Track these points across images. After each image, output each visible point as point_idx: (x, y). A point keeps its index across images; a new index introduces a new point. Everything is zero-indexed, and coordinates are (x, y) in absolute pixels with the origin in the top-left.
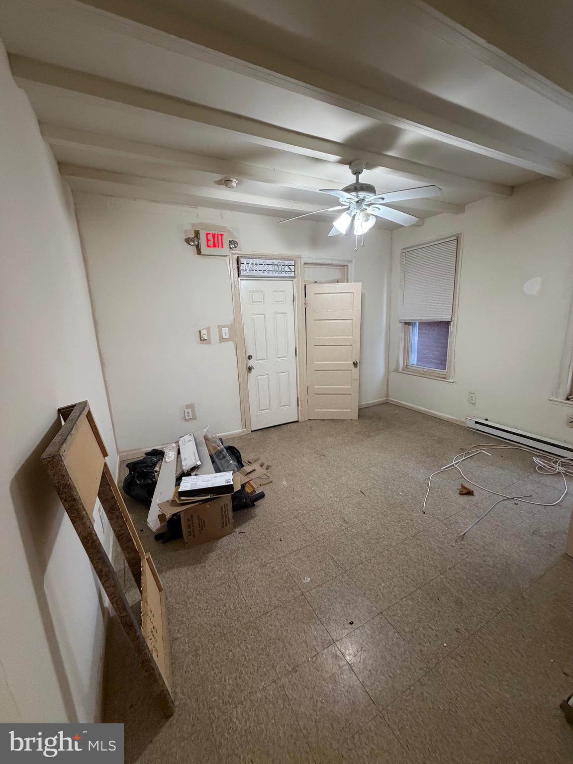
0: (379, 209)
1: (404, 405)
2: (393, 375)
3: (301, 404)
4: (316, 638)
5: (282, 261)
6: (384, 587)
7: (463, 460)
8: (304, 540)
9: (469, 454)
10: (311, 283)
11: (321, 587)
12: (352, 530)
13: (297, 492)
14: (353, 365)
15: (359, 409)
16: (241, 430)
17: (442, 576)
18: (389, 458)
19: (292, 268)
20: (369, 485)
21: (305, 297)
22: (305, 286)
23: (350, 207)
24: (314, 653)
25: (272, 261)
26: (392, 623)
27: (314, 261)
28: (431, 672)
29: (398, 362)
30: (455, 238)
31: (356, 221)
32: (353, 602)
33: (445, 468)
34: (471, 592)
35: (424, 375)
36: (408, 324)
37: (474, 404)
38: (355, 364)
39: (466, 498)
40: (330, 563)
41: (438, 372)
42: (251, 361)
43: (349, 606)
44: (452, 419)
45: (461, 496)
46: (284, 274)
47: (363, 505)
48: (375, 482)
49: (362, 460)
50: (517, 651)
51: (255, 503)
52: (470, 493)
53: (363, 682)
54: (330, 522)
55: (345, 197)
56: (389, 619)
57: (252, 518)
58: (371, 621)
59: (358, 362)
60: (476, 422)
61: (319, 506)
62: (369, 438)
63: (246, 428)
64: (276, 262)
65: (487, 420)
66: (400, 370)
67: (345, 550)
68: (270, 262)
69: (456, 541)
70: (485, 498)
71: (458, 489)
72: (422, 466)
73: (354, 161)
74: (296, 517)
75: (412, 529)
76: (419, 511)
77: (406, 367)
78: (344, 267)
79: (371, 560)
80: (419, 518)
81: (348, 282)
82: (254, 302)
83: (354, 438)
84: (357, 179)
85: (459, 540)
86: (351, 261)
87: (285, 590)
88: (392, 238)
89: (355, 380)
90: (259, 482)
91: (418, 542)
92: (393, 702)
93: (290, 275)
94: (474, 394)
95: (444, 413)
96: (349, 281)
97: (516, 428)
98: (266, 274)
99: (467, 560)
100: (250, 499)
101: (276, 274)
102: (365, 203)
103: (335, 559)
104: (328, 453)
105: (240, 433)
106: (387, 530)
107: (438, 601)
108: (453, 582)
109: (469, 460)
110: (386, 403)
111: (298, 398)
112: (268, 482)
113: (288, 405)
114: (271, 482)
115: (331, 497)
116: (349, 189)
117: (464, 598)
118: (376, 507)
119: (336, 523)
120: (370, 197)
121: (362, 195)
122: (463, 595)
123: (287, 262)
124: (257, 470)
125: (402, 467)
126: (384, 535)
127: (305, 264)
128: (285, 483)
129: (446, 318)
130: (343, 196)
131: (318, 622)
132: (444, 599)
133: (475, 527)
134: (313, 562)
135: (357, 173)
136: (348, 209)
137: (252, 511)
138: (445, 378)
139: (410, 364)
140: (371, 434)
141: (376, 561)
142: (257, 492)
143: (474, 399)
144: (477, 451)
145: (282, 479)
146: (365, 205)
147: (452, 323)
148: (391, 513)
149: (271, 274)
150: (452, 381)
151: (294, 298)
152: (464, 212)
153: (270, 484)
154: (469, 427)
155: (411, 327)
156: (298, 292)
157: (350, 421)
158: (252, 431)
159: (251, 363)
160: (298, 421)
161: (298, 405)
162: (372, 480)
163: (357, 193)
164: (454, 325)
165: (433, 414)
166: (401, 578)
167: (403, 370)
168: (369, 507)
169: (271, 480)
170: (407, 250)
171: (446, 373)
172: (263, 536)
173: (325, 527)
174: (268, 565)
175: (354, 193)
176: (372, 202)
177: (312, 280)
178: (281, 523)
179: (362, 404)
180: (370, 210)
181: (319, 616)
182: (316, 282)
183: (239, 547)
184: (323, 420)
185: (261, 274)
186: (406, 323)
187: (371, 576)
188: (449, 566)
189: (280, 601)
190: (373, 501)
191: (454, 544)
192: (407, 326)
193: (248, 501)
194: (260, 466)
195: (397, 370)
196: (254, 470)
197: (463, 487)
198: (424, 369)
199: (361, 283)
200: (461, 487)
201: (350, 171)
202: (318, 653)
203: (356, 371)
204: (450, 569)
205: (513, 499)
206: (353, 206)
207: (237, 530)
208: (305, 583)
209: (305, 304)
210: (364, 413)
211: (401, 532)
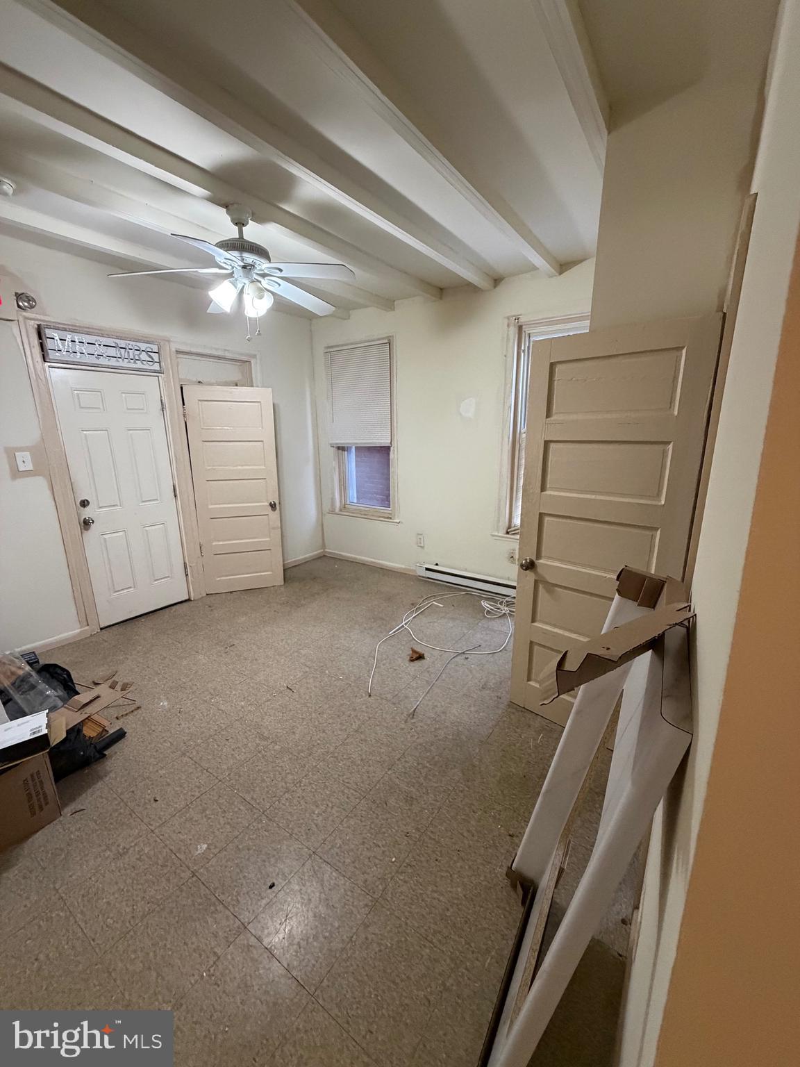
0: (280, 285)
1: (345, 557)
2: (329, 519)
3: (192, 571)
4: (215, 936)
5: (134, 343)
6: (319, 814)
7: (414, 617)
8: (196, 786)
9: (419, 608)
10: (191, 383)
11: (226, 850)
12: (273, 747)
13: (185, 714)
14: (270, 508)
15: (284, 570)
16: (77, 631)
17: (390, 772)
18: (326, 632)
19: (155, 356)
20: (300, 675)
21: (184, 404)
22: (182, 388)
23: (233, 272)
24: (213, 959)
25: (115, 340)
26: (329, 861)
27: (194, 350)
28: (377, 904)
29: (333, 500)
30: (386, 341)
31: (245, 296)
32: (275, 853)
33: (394, 632)
34: (422, 780)
35: (365, 515)
36: (342, 448)
37: (422, 547)
38: (273, 506)
39: (417, 663)
40: (240, 809)
41: (382, 511)
42: (87, 509)
43: (269, 862)
44: (401, 568)
45: (412, 664)
46: (139, 365)
47: (291, 707)
48: (307, 669)
49: (289, 641)
50: (468, 831)
51: (106, 752)
52: (421, 657)
53: (288, 965)
54: (240, 745)
55: (222, 256)
56: (325, 857)
57: (100, 778)
58: (300, 871)
59: (277, 504)
60: (427, 569)
61: (222, 725)
62: (299, 609)
63: (88, 625)
64: (122, 343)
65: (437, 565)
66: (337, 510)
67: (263, 781)
68: (110, 342)
69: (406, 722)
70: (436, 660)
71: (408, 655)
72: (368, 633)
73: (232, 204)
74: (184, 754)
75: (355, 722)
76: (364, 695)
77: (344, 507)
78: (244, 363)
79: (300, 782)
80: (363, 704)
81: (252, 386)
82: (83, 408)
83: (278, 613)
84: (241, 232)
85: (409, 719)
86: (254, 356)
87: (163, 879)
88: (311, 331)
89: (274, 528)
90: (114, 713)
91: (363, 737)
92: (329, 972)
93: (151, 368)
94: (421, 535)
95: (392, 562)
96: (254, 385)
97: (466, 570)
98: (103, 361)
99: (418, 741)
100: (95, 747)
101: (125, 364)
102: (256, 271)
103: (248, 799)
104: (238, 642)
105: (74, 637)
106: (324, 732)
107: (385, 806)
108: (403, 775)
109: (420, 615)
110: (323, 557)
111: (185, 563)
112: (133, 708)
113: (168, 577)
114: (138, 708)
115: (242, 707)
116: (228, 245)
117: (414, 790)
118: (308, 705)
119: (249, 745)
120: (262, 265)
121: (249, 258)
122: (413, 786)
123: (143, 346)
124: (102, 696)
125: (342, 641)
126: (319, 742)
127: (178, 352)
128: (166, 704)
129: (385, 441)
130: (220, 255)
131: (220, 908)
132: (392, 801)
133: (426, 698)
134: (213, 817)
135: (240, 224)
136: (231, 275)
137: (98, 767)
138: (391, 518)
139: (348, 503)
140: (303, 602)
141: (307, 781)
142: (111, 731)
143: (422, 541)
144: (429, 603)
145: (159, 698)
146: (257, 274)
147: (392, 448)
148: (329, 707)
149: (113, 362)
150: (398, 521)
151: (162, 405)
152: (394, 310)
153: (135, 713)
154: (420, 576)
155: (346, 453)
156: (170, 397)
157: (272, 588)
158: (101, 629)
159: (87, 513)
160: (189, 600)
161: (187, 575)
162: (303, 667)
163: (241, 254)
164: (394, 450)
165: (379, 564)
166: (340, 794)
167: (341, 510)
168: (299, 706)
169: (137, 704)
170: (332, 350)
171: (390, 512)
172: (122, 804)
173: (232, 755)
174: (130, 852)
175: (236, 253)
176: (266, 272)
177: (194, 380)
178: (157, 771)
179: (289, 561)
180: (265, 283)
181: (222, 897)
182: (199, 382)
183: (70, 839)
184: (231, 592)
185: (93, 360)
186: (339, 448)
187: (301, 806)
188: (398, 756)
189: (153, 902)
190: (303, 697)
191: (403, 726)
192: (340, 451)
193: (91, 752)
194: (110, 687)
195: (332, 512)
196: (98, 697)
197: (414, 651)
198: (363, 507)
199: (270, 389)
200: (411, 652)
201: (228, 218)
202: (219, 958)
203: (274, 516)
204: (399, 759)
205: (463, 653)
206: (239, 272)
207: (67, 811)
208: (199, 854)
209: (184, 416)
210: (292, 574)
211: (341, 730)
